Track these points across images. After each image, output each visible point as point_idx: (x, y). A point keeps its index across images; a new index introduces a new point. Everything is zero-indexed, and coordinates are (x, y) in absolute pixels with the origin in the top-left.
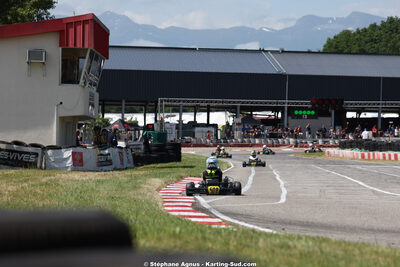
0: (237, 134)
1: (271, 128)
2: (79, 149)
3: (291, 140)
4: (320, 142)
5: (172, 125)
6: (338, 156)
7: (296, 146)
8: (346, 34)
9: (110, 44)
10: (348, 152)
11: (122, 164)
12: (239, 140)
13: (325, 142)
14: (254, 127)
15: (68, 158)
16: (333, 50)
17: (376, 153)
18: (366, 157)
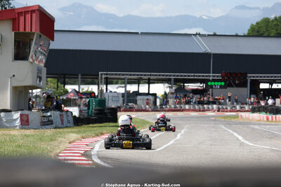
0: (171, 101)
1: (198, 96)
2: (26, 112)
3: (215, 106)
4: (238, 108)
5: (118, 94)
6: (248, 119)
7: (218, 111)
8: (266, 21)
9: (55, 29)
10: (256, 116)
11: (62, 124)
12: (173, 106)
13: (241, 108)
14: (185, 96)
15: (17, 119)
16: (255, 33)
17: (278, 116)
18: (274, 119)
